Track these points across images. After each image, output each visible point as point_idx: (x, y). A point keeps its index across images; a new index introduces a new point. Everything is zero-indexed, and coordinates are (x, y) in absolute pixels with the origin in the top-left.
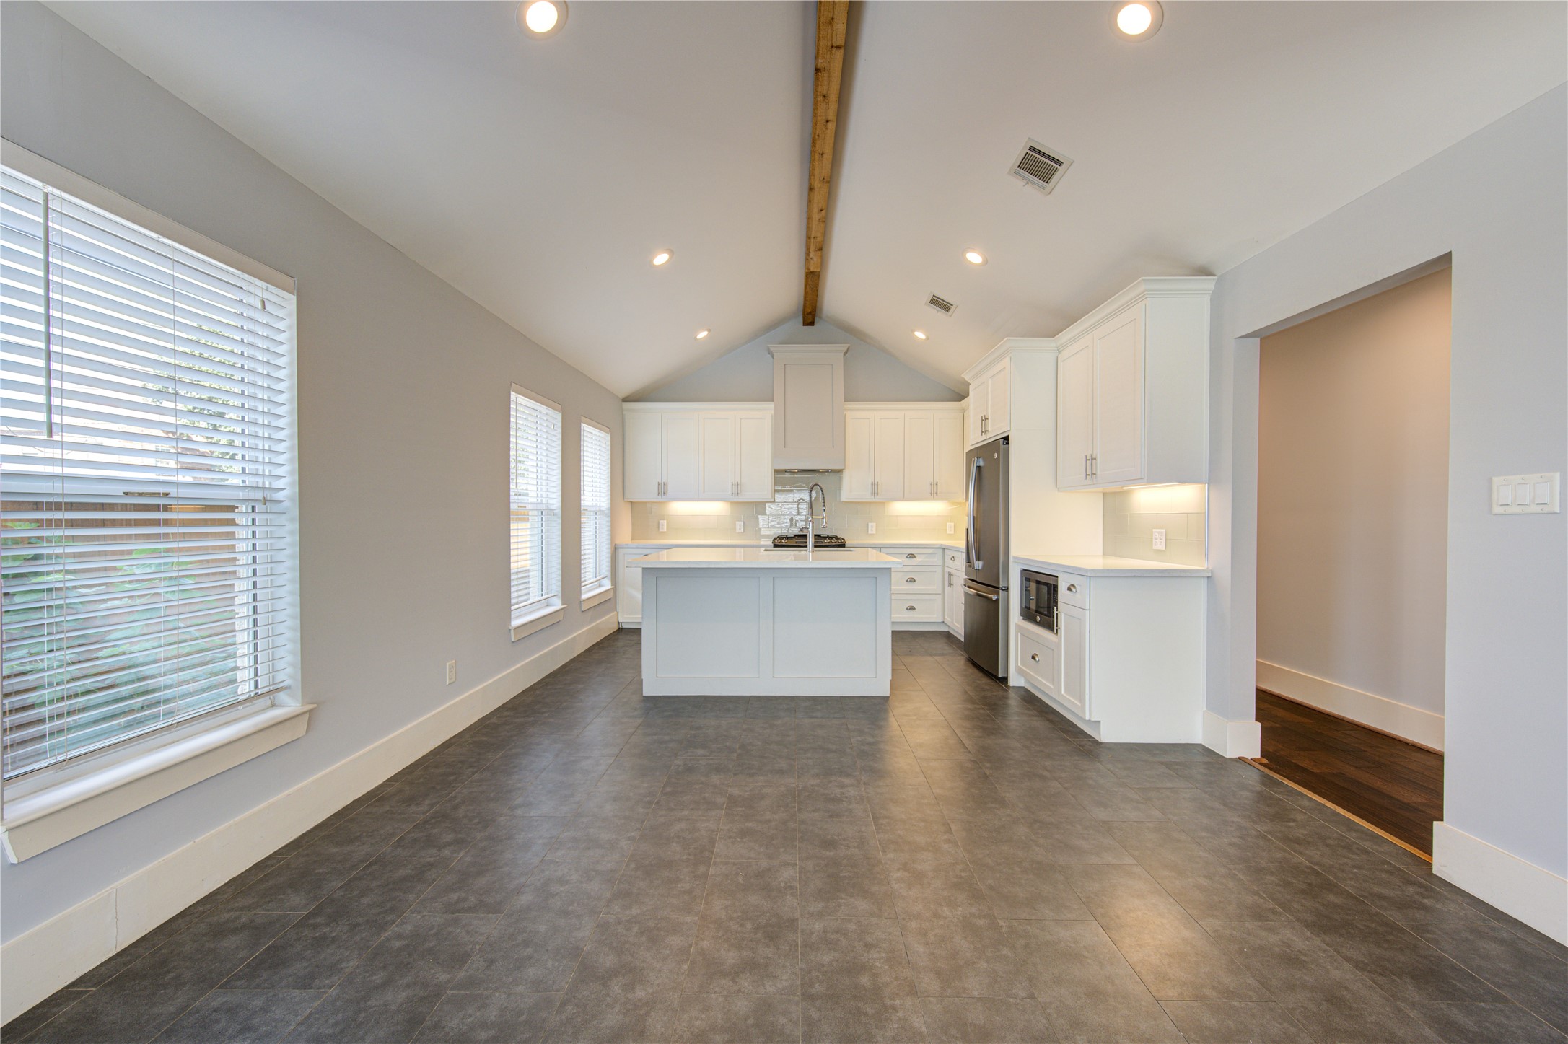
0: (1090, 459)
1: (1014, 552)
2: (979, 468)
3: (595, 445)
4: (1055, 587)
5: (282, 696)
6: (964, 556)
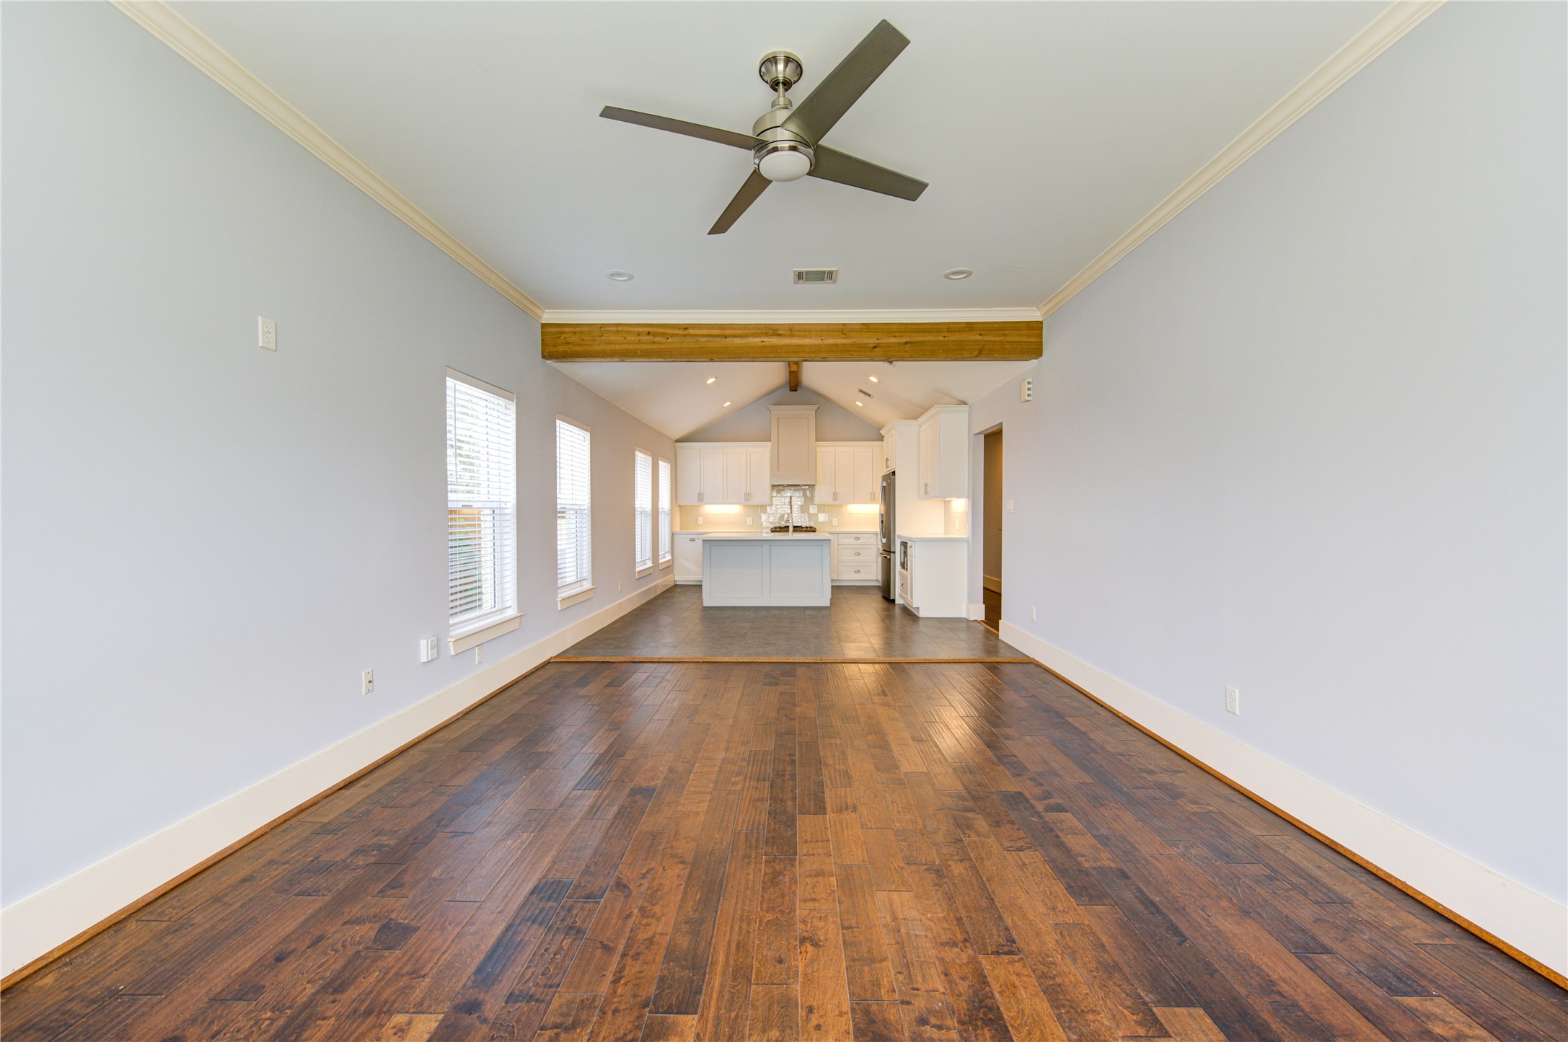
1: (897, 533)
2: (886, 487)
3: (664, 468)
5: (585, 582)
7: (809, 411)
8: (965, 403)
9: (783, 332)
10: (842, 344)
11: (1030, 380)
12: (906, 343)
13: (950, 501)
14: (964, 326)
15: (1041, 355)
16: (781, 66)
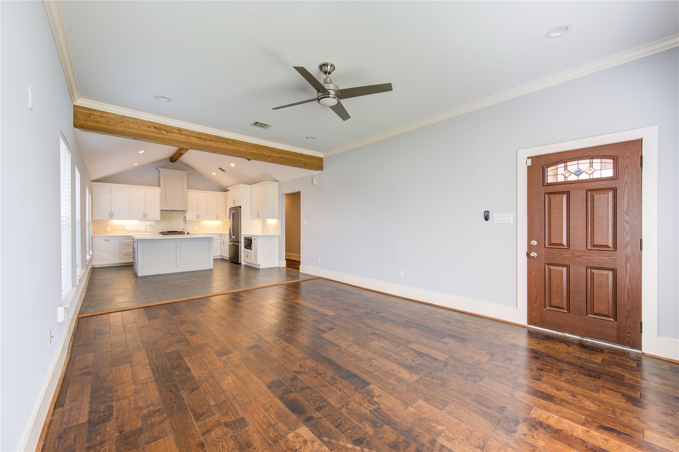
0: (258, 213)
1: (242, 233)
2: (233, 213)
4: (252, 240)
6: (228, 236)
7: (183, 174)
8: (277, 181)
9: (230, 143)
10: (256, 153)
11: (317, 178)
12: (280, 157)
13: (266, 220)
14: (300, 154)
15: (323, 170)
16: (329, 67)
